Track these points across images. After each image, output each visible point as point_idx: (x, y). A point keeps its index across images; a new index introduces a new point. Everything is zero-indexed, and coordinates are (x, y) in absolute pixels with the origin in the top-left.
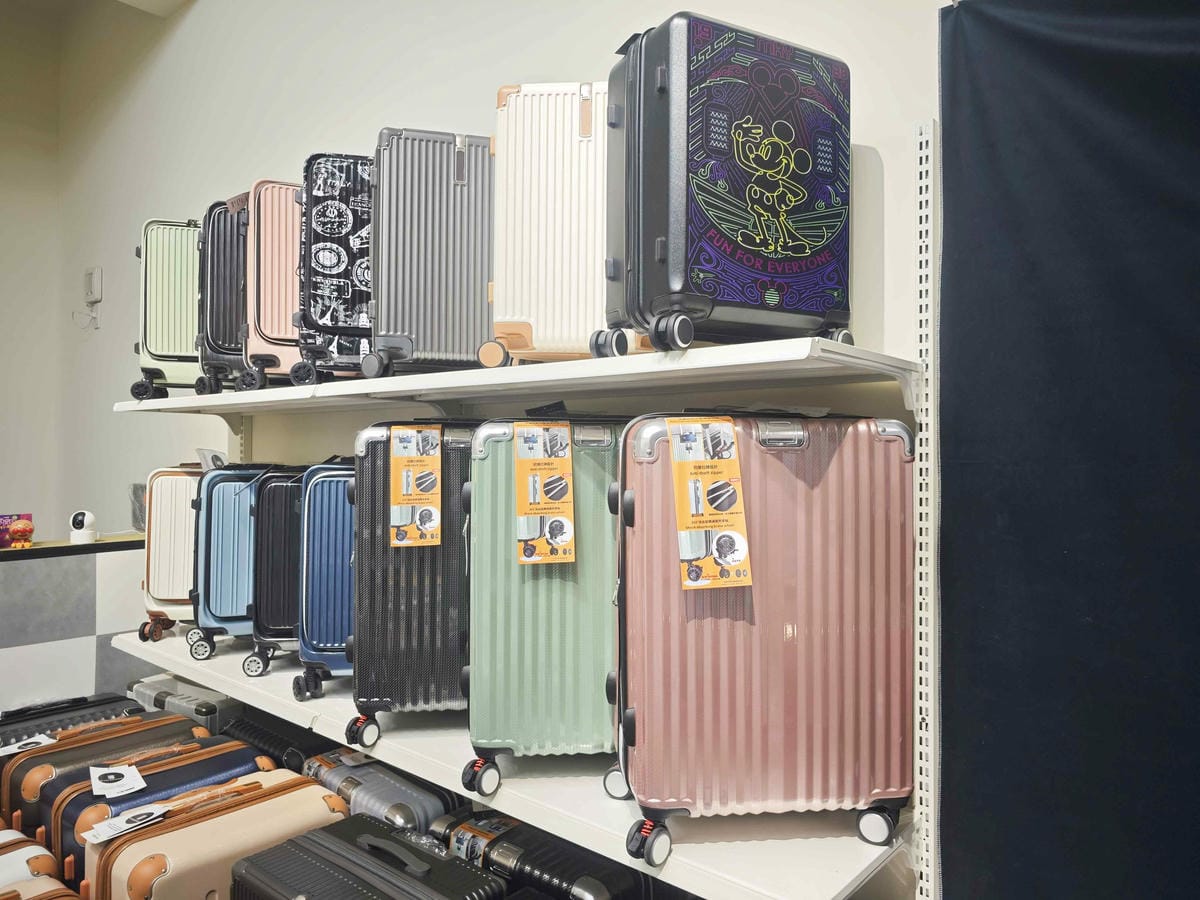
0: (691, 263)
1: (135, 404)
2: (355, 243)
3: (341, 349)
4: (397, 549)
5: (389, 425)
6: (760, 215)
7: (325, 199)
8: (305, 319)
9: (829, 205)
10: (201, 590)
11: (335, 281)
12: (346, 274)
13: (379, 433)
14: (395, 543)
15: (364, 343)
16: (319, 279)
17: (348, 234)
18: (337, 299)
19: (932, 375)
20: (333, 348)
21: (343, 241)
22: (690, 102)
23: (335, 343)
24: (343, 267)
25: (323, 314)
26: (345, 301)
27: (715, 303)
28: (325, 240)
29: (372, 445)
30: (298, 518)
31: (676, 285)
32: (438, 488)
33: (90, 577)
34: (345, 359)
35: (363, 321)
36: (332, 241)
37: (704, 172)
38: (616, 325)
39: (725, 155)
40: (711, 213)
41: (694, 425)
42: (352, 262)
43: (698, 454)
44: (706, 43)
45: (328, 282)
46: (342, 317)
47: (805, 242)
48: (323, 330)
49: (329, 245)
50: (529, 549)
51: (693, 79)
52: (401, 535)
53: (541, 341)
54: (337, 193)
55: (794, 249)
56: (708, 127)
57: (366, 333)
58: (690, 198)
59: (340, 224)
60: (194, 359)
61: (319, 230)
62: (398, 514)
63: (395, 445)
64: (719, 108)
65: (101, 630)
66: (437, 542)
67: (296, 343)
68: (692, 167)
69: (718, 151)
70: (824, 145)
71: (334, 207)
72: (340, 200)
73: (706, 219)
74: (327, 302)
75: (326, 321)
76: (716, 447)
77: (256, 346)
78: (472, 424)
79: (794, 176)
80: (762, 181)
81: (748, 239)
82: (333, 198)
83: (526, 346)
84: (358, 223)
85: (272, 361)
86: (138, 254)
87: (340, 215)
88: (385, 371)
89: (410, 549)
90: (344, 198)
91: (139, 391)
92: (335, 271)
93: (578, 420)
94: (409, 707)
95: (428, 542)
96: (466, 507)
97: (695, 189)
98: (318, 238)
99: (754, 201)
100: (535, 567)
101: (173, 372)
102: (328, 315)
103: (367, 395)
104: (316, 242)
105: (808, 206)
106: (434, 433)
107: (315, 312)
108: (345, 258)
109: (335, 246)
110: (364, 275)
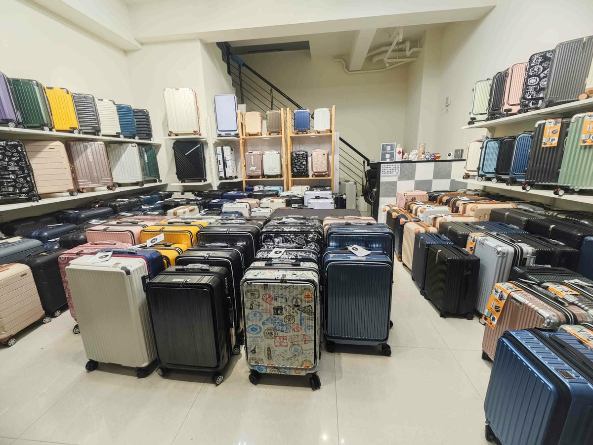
1: (468, 126)
2: (542, 75)
3: (533, 104)
4: (543, 148)
5: (546, 120)
7: (535, 65)
8: (524, 98)
10: (481, 166)
11: (534, 87)
12: (538, 84)
13: (542, 122)
14: (543, 146)
15: (540, 101)
16: (529, 87)
17: (540, 73)
18: (534, 91)
20: (531, 104)
21: (538, 76)
23: (531, 102)
24: (537, 82)
26: (536, 91)
28: (533, 76)
29: (540, 125)
30: (513, 146)
32: (558, 133)
33: (451, 166)
35: (541, 95)
36: (535, 76)
42: (540, 80)
45: (532, 87)
46: (535, 95)
48: (528, 100)
49: (534, 78)
50: (584, 142)
52: (545, 144)
54: (539, 63)
57: (542, 98)
59: (538, 71)
60: (486, 114)
61: (531, 74)
62: (544, 140)
63: (547, 124)
66: (556, 145)
67: (518, 104)
74: (531, 92)
75: (530, 97)
77: (506, 107)
78: (571, 117)
82: (537, 65)
84: (544, 69)
85: (510, 110)
86: (473, 90)
87: (539, 69)
88: (547, 106)
89: (547, 147)
90: (541, 64)
91: (470, 123)
92: (534, 84)
94: (540, 183)
95: (553, 145)
96: (566, 135)
98: (531, 76)
100: (586, 146)
101: (478, 118)
102: (530, 96)
104: (530, 78)
106: (560, 120)
107: (526, 96)
108: (538, 80)
110: (544, 83)
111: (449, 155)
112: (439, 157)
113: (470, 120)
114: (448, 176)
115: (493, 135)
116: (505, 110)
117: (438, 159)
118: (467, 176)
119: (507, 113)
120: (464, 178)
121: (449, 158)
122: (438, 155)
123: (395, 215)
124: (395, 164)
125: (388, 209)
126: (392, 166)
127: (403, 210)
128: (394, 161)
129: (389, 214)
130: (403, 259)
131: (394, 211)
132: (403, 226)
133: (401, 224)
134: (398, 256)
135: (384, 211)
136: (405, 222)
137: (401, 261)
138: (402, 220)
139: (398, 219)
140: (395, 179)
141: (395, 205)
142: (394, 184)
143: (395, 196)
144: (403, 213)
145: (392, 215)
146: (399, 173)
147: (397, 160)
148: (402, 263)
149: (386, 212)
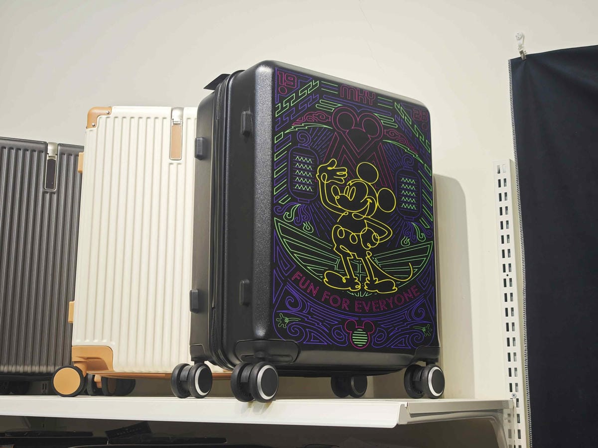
0: (275, 307)
9: (414, 241)
19: (522, 410)
22: (275, 148)
27: (301, 348)
31: (261, 332)
37: (290, 215)
39: (310, 198)
40: (296, 256)
44: (290, 91)
47: (392, 279)
51: (277, 125)
55: (381, 287)
56: (293, 170)
58: (274, 241)
64: (304, 152)
68: (276, 210)
69: (303, 194)
73: (291, 262)
80: (348, 222)
97: (279, 233)
105: (393, 244)
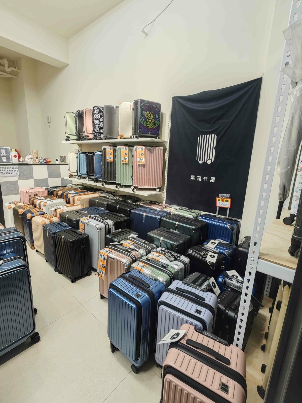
0: (140, 129)
1: (66, 142)
2: (100, 120)
3: (99, 135)
4: (107, 162)
5: (106, 146)
6: (148, 123)
7: (96, 113)
8: (94, 131)
10: (78, 170)
11: (98, 125)
12: (99, 125)
13: (105, 147)
14: (107, 161)
15: (102, 134)
16: (96, 125)
17: (99, 119)
18: (98, 128)
20: (98, 135)
21: (99, 120)
22: (140, 110)
23: (98, 134)
24: (99, 123)
25: (96, 130)
26: (99, 129)
27: (143, 133)
28: (96, 119)
29: (104, 149)
30: (93, 159)
31: (138, 131)
32: (112, 154)
33: (59, 169)
34: (99, 137)
35: (102, 131)
36: (97, 119)
37: (142, 118)
38: (133, 135)
41: (140, 147)
42: (100, 123)
43: (140, 150)
44: (142, 103)
45: (97, 126)
46: (99, 131)
48: (96, 132)
49: (97, 120)
50: (123, 161)
51: (141, 107)
52: (108, 160)
53: (125, 136)
54: (98, 112)
55: (152, 127)
56: (142, 114)
57: (102, 133)
58: (140, 121)
59: (98, 117)
60: (75, 135)
61: (95, 118)
62: (107, 158)
63: (107, 149)
64: (144, 111)
65: (62, 177)
66: (112, 161)
67: (92, 134)
69: (144, 116)
70: (157, 114)
71: (97, 115)
72: (98, 113)
73: (142, 124)
74: (97, 129)
75: (97, 131)
76: (142, 149)
77: (86, 134)
78: (116, 146)
79: (153, 118)
80: (149, 119)
81: (147, 126)
82: (97, 113)
83: (123, 137)
84: (101, 117)
85: (88, 136)
86: (65, 117)
87: (98, 116)
88: (105, 139)
89: (109, 162)
90: (99, 113)
91: (67, 140)
92: (98, 124)
93: (129, 146)
94: (109, 182)
95: (111, 161)
96: (116, 156)
98: (95, 119)
99: (148, 122)
100: (124, 163)
101: (72, 137)
102: (97, 130)
103: (103, 142)
104: (95, 120)
105: (155, 122)
106: (112, 147)
107: (95, 130)
108: (99, 122)
109: (98, 120)
110: (102, 125)
111: (57, 160)
112: (50, 161)
113: (66, 138)
114: (58, 175)
115: (81, 150)
116: (86, 136)
117: (49, 163)
118: (71, 176)
119: (87, 138)
120: (69, 177)
121: (57, 163)
122: (49, 160)
123: (21, 211)
124: (13, 166)
125: (13, 206)
126: (10, 168)
127: (28, 205)
128: (11, 163)
129: (15, 211)
130: (35, 247)
131: (20, 207)
132: (30, 220)
133: (28, 218)
134: (31, 245)
135: (10, 208)
136: (32, 217)
137: (34, 248)
138: (29, 215)
139: (24, 215)
140: (16, 179)
141: (19, 201)
142: (15, 184)
143: (18, 193)
144: (29, 209)
145: (18, 212)
146: (18, 173)
147: (14, 163)
148: (35, 250)
149: (12, 209)
